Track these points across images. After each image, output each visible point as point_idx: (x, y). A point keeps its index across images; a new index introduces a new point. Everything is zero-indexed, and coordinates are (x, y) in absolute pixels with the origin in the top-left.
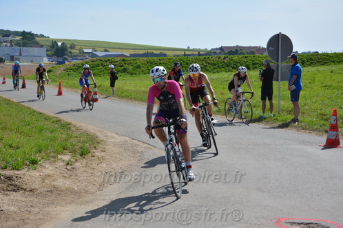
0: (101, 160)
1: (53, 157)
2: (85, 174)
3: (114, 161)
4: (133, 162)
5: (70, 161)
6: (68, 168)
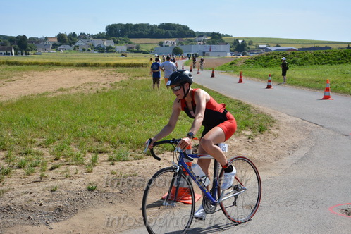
0: (276, 136)
1: (238, 132)
4: (303, 138)
5: (251, 135)
6: (250, 141)
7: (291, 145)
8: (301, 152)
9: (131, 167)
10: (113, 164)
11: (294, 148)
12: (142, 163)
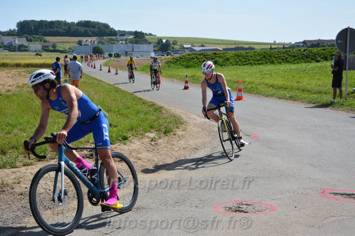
0: (181, 138)
1: (141, 134)
2: (165, 149)
3: (192, 139)
4: (208, 140)
5: (154, 138)
6: (152, 143)
7: (193, 146)
8: (202, 153)
11: (196, 149)
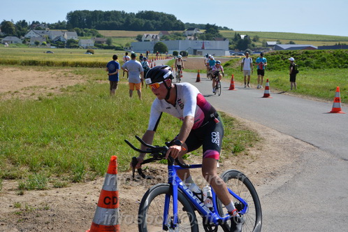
0: (254, 159)
7: (270, 171)
8: (280, 181)
9: (46, 197)
10: (22, 194)
11: (274, 174)
12: (62, 192)
